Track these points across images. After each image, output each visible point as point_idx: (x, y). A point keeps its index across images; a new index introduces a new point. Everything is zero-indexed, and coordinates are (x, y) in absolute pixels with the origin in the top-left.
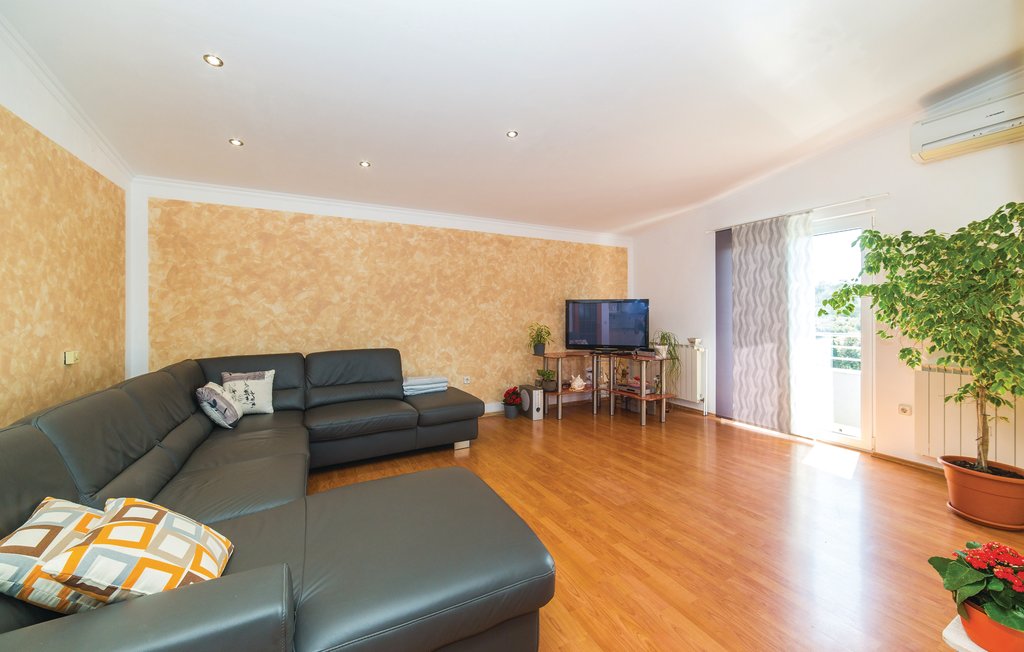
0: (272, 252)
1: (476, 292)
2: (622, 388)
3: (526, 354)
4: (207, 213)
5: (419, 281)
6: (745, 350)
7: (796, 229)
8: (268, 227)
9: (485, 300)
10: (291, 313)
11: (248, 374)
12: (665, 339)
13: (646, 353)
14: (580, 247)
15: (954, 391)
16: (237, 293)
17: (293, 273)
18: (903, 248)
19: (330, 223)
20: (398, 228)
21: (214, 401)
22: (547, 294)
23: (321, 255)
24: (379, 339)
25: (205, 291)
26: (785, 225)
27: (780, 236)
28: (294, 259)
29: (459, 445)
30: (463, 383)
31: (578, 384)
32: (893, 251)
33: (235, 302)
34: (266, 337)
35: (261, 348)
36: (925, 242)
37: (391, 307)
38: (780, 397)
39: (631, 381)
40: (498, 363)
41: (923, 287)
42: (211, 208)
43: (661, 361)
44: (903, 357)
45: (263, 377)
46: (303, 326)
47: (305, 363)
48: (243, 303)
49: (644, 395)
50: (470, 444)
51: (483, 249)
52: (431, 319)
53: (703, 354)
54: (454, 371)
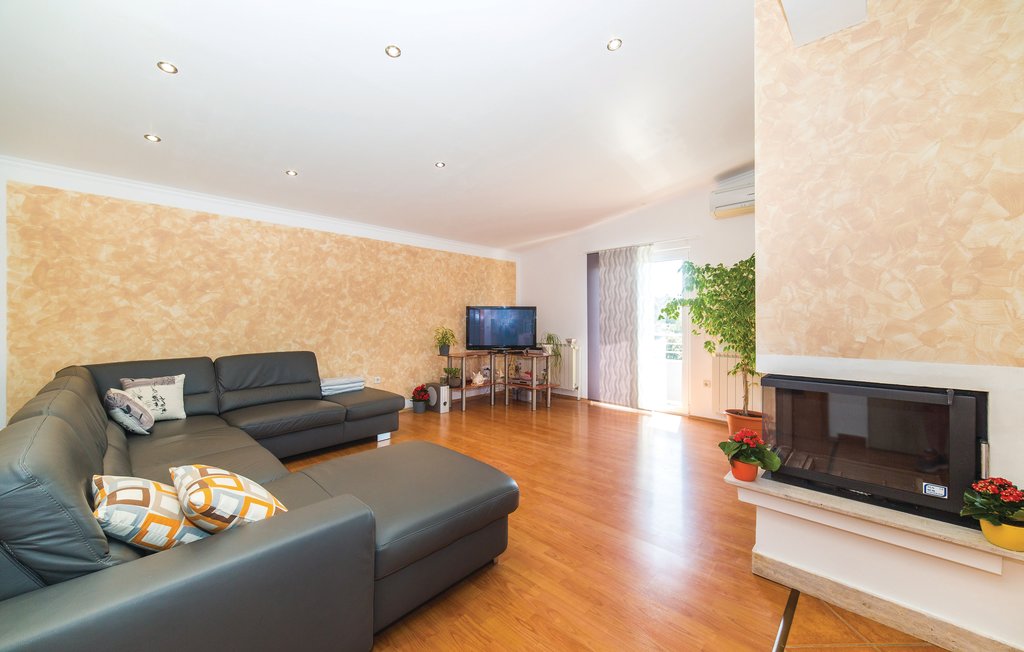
0: (170, 251)
1: (386, 299)
2: (516, 381)
3: (431, 355)
4: (87, 205)
5: (330, 286)
6: (608, 347)
7: (643, 257)
8: (165, 224)
9: (394, 305)
10: (193, 316)
11: (154, 379)
12: (550, 339)
13: (536, 351)
14: (477, 260)
15: (732, 368)
16: (126, 294)
17: (195, 274)
18: (706, 275)
19: (237, 224)
20: (310, 234)
21: (128, 407)
22: (449, 301)
23: (227, 256)
24: (291, 342)
25: (85, 290)
26: (636, 253)
27: (632, 261)
28: (196, 260)
29: (381, 437)
30: (375, 382)
31: (479, 379)
32: (701, 276)
33: (124, 303)
34: (162, 342)
35: (156, 353)
36: (718, 272)
37: (303, 311)
38: (632, 381)
39: (523, 375)
40: (406, 364)
41: (717, 301)
42: (93, 199)
43: (547, 357)
44: (706, 347)
45: (173, 382)
46: (207, 330)
47: (215, 367)
48: (135, 305)
49: (534, 386)
50: (391, 435)
51: (393, 258)
52: (343, 322)
53: (578, 351)
54: (365, 372)
